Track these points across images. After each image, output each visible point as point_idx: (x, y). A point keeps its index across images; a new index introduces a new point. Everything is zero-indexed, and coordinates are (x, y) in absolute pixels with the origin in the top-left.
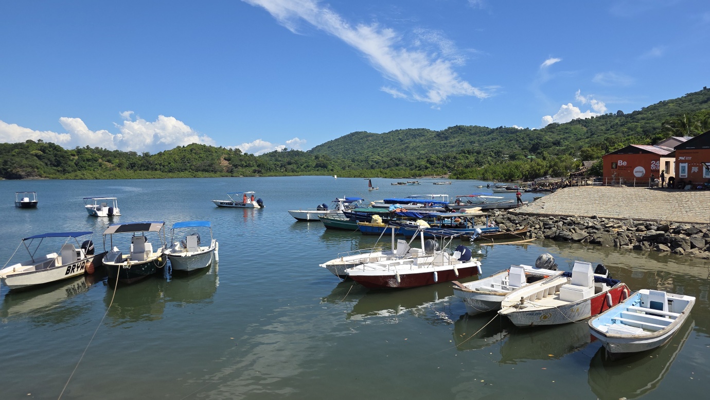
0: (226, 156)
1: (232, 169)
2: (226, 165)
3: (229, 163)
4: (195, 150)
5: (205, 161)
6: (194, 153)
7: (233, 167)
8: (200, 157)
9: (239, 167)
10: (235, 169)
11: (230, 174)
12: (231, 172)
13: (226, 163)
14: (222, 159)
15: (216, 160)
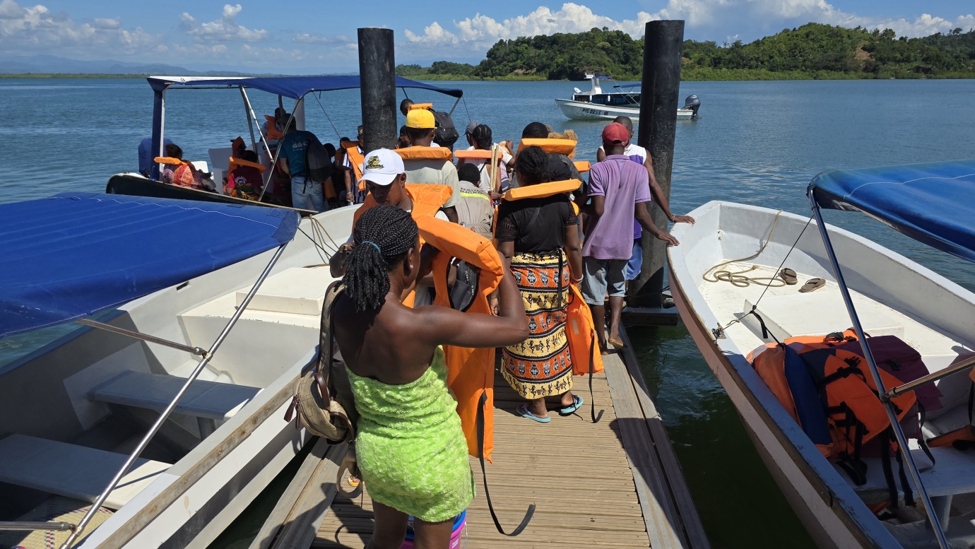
0: (867, 43)
1: (877, 66)
2: (865, 58)
3: (870, 56)
4: (813, 34)
5: (830, 53)
6: (811, 40)
7: (879, 63)
8: (821, 47)
9: (890, 63)
10: (881, 66)
11: (872, 74)
12: (872, 71)
13: (864, 56)
14: (859, 49)
15: (848, 51)
